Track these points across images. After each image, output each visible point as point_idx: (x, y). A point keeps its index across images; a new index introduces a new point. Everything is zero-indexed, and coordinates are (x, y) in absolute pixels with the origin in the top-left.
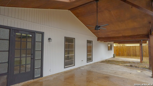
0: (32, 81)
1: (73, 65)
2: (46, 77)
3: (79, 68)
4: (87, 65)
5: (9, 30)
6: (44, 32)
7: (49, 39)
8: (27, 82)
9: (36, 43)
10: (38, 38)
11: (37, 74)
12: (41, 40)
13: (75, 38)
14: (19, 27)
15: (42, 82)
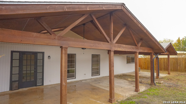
0: (35, 87)
1: (74, 78)
2: (46, 86)
3: (81, 81)
4: (92, 79)
5: (19, 53)
6: (44, 52)
7: (49, 57)
8: (31, 88)
9: (38, 61)
10: (39, 56)
11: (39, 83)
12: (42, 58)
13: (76, 54)
14: (25, 50)
15: (43, 89)
